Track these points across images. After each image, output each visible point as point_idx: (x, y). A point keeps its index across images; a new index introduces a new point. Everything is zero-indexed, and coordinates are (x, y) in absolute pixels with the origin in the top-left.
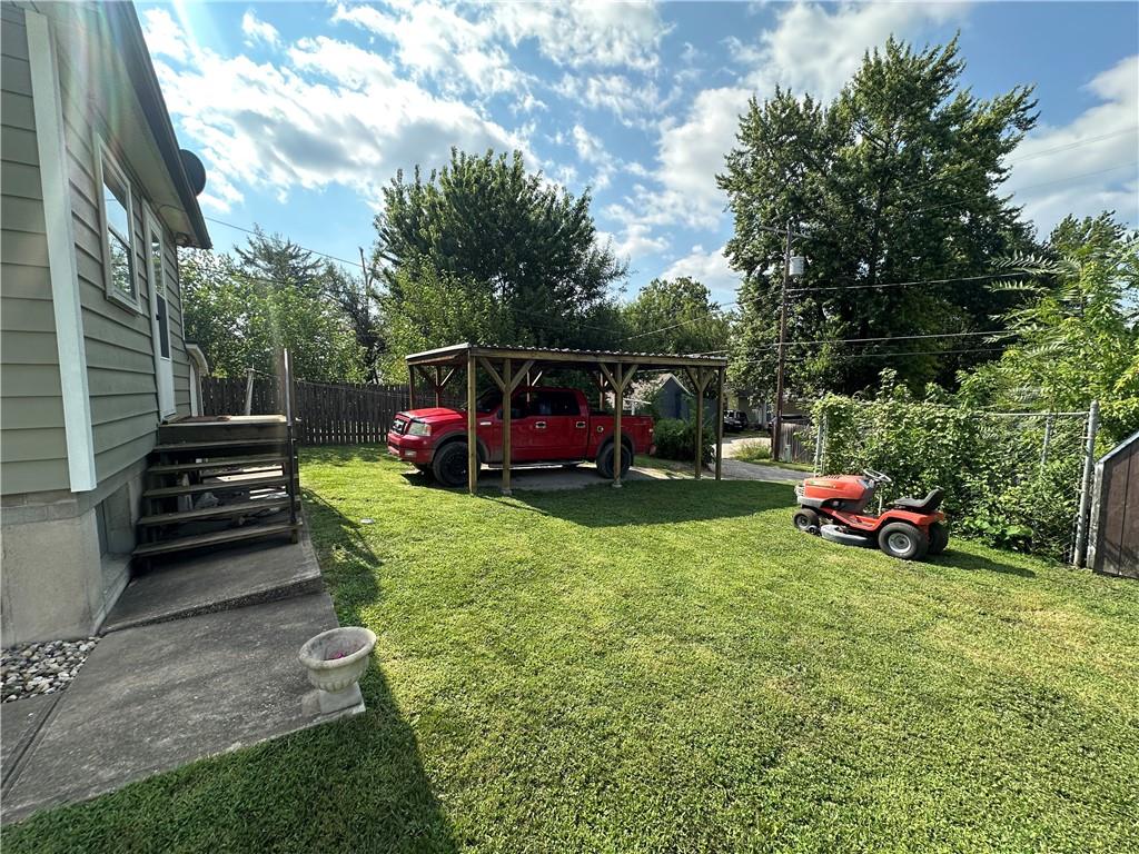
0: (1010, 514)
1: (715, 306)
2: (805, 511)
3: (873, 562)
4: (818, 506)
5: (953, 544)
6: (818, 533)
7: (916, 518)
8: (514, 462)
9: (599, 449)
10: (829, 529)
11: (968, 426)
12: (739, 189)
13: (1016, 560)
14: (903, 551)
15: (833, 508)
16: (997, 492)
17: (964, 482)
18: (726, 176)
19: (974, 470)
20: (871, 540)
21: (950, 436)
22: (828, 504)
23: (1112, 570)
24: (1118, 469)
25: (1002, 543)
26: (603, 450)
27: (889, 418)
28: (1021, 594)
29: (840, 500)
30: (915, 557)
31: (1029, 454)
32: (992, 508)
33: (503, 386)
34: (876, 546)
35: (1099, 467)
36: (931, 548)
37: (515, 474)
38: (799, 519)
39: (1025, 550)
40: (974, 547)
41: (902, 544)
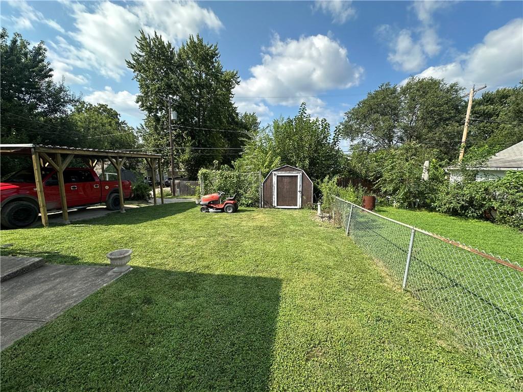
0: (248, 198)
1: (123, 123)
2: (203, 206)
3: (224, 215)
4: (207, 204)
5: (239, 208)
6: (209, 212)
7: (232, 202)
8: (69, 207)
9: (108, 197)
10: (211, 210)
11: (238, 177)
12: (140, 71)
13: (251, 209)
14: (231, 211)
15: (211, 204)
16: (246, 193)
17: (239, 192)
18: (132, 63)
19: (241, 189)
20: (223, 210)
21: (235, 180)
22: (209, 203)
23: (266, 207)
24: (265, 184)
25: (248, 206)
26: (109, 197)
27: (221, 176)
28: (254, 214)
29: (213, 201)
30: (233, 212)
31: (250, 183)
32: (245, 197)
33: (58, 168)
34: (224, 212)
35: (262, 184)
36: (236, 210)
37: (70, 213)
38: (202, 209)
39: (252, 206)
40: (243, 208)
41: (230, 210)
